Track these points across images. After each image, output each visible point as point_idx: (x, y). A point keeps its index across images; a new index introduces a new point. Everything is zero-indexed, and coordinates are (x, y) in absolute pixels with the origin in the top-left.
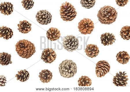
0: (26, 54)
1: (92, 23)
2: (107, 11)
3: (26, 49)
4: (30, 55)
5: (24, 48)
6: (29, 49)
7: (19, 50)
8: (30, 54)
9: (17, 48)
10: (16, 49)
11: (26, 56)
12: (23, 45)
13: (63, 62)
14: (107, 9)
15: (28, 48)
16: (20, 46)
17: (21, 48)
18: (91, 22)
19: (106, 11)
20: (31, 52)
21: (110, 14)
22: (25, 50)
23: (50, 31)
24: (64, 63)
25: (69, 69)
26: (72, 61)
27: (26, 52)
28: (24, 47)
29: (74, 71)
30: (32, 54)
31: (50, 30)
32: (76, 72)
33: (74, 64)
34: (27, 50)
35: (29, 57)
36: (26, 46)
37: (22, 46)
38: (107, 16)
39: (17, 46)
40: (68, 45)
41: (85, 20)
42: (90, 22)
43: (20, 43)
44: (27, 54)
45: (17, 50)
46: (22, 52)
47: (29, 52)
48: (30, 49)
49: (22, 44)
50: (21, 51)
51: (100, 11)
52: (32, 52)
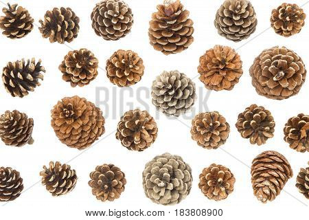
0: (78, 137)
1: (237, 60)
2: (277, 63)
3: (81, 123)
4: (90, 141)
5: (75, 120)
6: (87, 125)
7: (59, 125)
8: (90, 139)
9: (54, 119)
10: (52, 121)
11: (78, 143)
12: (73, 113)
13: (156, 158)
14: (278, 58)
15: (86, 122)
16: (64, 114)
17: (66, 118)
18: (234, 58)
19: (274, 64)
20: (92, 131)
21: (283, 74)
22: (76, 127)
23: (116, 58)
24: (159, 162)
25: (171, 181)
26: (180, 158)
27: (80, 131)
28: (75, 118)
29: (182, 187)
30: (96, 138)
31: (116, 56)
32: (189, 191)
33: (186, 169)
34: (82, 126)
35: (85, 145)
36: (80, 115)
37: (70, 113)
38: (275, 79)
39: (55, 113)
40: (165, 100)
41: (218, 51)
42: (231, 57)
43: (65, 107)
44: (80, 138)
45: (54, 125)
46: (68, 132)
47: (88, 132)
48: (90, 124)
49: (69, 108)
50: (65, 128)
51: (258, 59)
52: (96, 132)
